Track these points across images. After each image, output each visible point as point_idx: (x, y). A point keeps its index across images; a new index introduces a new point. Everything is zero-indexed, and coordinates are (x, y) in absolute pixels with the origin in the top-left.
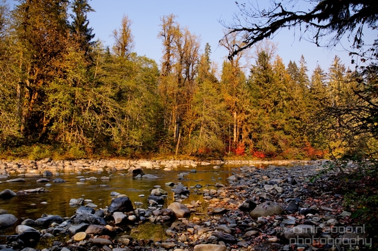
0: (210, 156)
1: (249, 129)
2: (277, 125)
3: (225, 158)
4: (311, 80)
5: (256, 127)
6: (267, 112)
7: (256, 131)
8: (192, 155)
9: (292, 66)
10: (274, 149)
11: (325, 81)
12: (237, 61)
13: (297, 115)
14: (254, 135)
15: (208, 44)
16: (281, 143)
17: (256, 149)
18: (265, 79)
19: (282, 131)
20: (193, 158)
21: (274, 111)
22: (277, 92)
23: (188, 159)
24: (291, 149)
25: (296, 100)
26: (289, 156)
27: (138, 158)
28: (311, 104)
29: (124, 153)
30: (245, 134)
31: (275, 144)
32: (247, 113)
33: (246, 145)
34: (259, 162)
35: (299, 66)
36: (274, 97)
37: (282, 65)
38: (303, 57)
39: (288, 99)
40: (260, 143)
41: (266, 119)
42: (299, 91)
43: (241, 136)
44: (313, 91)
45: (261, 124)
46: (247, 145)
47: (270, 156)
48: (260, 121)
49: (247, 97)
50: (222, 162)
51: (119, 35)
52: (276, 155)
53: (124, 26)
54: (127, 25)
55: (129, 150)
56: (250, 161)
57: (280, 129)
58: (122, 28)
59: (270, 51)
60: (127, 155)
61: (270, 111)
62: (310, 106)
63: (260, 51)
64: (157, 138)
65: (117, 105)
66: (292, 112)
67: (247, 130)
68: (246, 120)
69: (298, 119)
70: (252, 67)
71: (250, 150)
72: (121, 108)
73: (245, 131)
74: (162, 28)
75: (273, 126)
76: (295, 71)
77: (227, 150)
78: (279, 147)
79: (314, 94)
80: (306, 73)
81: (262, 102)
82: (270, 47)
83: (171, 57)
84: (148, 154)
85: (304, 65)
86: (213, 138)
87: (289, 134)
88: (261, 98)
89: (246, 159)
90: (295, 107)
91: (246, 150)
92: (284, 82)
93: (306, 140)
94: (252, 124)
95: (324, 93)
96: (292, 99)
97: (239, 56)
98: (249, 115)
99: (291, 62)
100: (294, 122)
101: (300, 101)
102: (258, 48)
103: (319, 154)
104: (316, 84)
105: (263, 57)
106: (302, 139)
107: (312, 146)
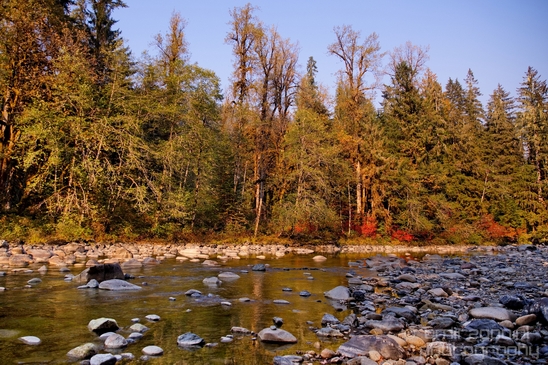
0: (316, 238)
1: (383, 192)
2: (433, 184)
3: (342, 241)
4: (486, 110)
5: (395, 187)
6: (414, 162)
7: (395, 194)
8: (284, 236)
9: (454, 87)
10: (429, 225)
11: (511, 110)
12: (360, 79)
13: (467, 167)
14: (393, 202)
15: (311, 58)
16: (441, 216)
17: (396, 226)
18: (408, 107)
19: (441, 195)
20: (285, 241)
21: (426, 160)
22: (430, 128)
23: (276, 243)
24: (459, 226)
25: (464, 142)
26: (457, 238)
27: (186, 241)
28: (489, 150)
29: (162, 231)
30: (376, 200)
31: (431, 217)
32: (379, 163)
33: (378, 218)
34: (403, 249)
35: (465, 87)
36: (425, 135)
37: (437, 85)
38: (470, 73)
39: (450, 141)
40: (403, 215)
41: (413, 173)
42: (468, 126)
43: (369, 204)
44: (492, 129)
45: (405, 182)
46: (380, 219)
47: (422, 237)
48: (402, 178)
49: (377, 137)
50: (337, 249)
51: (166, 43)
52: (433, 237)
53: (175, 29)
54: (179, 28)
55: (171, 226)
56: (387, 247)
57: (438, 192)
58: (170, 32)
59: (414, 62)
60: (167, 236)
61: (419, 159)
62: (488, 154)
63: (398, 61)
64: (222, 206)
65: (145, 147)
66: (458, 163)
67: (380, 193)
68: (377, 176)
69: (469, 174)
70: (385, 89)
71: (386, 227)
72: (153, 152)
73: (377, 194)
74: (233, 27)
75: (426, 185)
76: (459, 95)
77: (346, 228)
78: (438, 222)
79: (495, 132)
80: (478, 98)
81: (404, 145)
82: (415, 54)
83: (248, 73)
84: (204, 233)
85: (474, 86)
86: (319, 205)
87: (454, 200)
88: (403, 138)
89: (380, 244)
90: (462, 154)
91: (378, 227)
92: (442, 113)
93: (485, 211)
94: (388, 182)
95: (511, 130)
96: (457, 141)
97: (363, 70)
98: (383, 167)
99: (451, 81)
100: (463, 180)
101: (471, 144)
102: (394, 57)
103: (510, 235)
104: (496, 117)
105: (404, 72)
106: (478, 208)
107: (496, 220)
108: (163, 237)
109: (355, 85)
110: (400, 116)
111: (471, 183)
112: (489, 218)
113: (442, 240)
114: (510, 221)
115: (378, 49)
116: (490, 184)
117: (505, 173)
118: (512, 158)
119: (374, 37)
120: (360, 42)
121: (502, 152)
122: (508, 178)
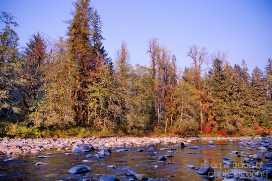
0: (188, 134)
1: (214, 114)
2: (234, 110)
3: (199, 135)
4: (251, 77)
5: (219, 112)
6: (225, 101)
7: (218, 115)
8: (176, 133)
9: (237, 67)
10: (232, 128)
11: (262, 77)
12: (199, 66)
13: (246, 102)
14: (218, 118)
15: (174, 55)
16: (238, 124)
17: (219, 129)
18: (220, 78)
19: (238, 115)
20: (177, 135)
21: (230, 100)
22: (231, 86)
23: (174, 136)
24: (245, 128)
25: (244, 92)
26: (244, 134)
28: (254, 95)
29: (133, 132)
30: (210, 118)
31: (234, 124)
32: (211, 102)
34: (223, 138)
35: (242, 67)
36: (229, 89)
37: (230, 67)
38: (243, 61)
39: (238, 91)
40: (222, 125)
41: (225, 105)
42: (246, 85)
43: (207, 119)
44: (254, 85)
45: (222, 110)
46: (213, 126)
47: (230, 133)
48: (221, 108)
49: (209, 91)
50: (198, 139)
51: (120, 53)
52: (235, 133)
53: (123, 47)
55: (135, 130)
56: (218, 138)
57: (236, 113)
58: (121, 49)
59: (221, 58)
60: (135, 134)
61: (227, 100)
63: (214, 59)
66: (242, 101)
67: (212, 115)
68: (210, 107)
69: (247, 105)
70: (210, 70)
71: (215, 129)
74: (149, 47)
75: (231, 111)
76: (239, 71)
78: (237, 127)
79: (256, 86)
80: (247, 72)
81: (220, 94)
82: (221, 55)
84: (147, 133)
85: (246, 66)
87: (242, 117)
88: (219, 91)
89: (214, 136)
90: (243, 97)
91: (212, 129)
92: (233, 79)
93: (255, 121)
94: (215, 110)
95: (263, 86)
96: (241, 91)
97: (201, 62)
98: (213, 104)
99: (235, 65)
100: (245, 108)
101: (248, 92)
102: (212, 56)
103: (266, 132)
104: (256, 80)
105: (218, 62)
106: (252, 120)
107: (260, 125)
108: (133, 135)
109: (198, 69)
110: (217, 81)
111: (248, 109)
112: (257, 125)
113: (239, 134)
114: (266, 126)
115: (207, 54)
116: (257, 110)
117: (262, 105)
118: (264, 98)
119: (205, 48)
120: (198, 51)
121: (260, 95)
122: (263, 107)
